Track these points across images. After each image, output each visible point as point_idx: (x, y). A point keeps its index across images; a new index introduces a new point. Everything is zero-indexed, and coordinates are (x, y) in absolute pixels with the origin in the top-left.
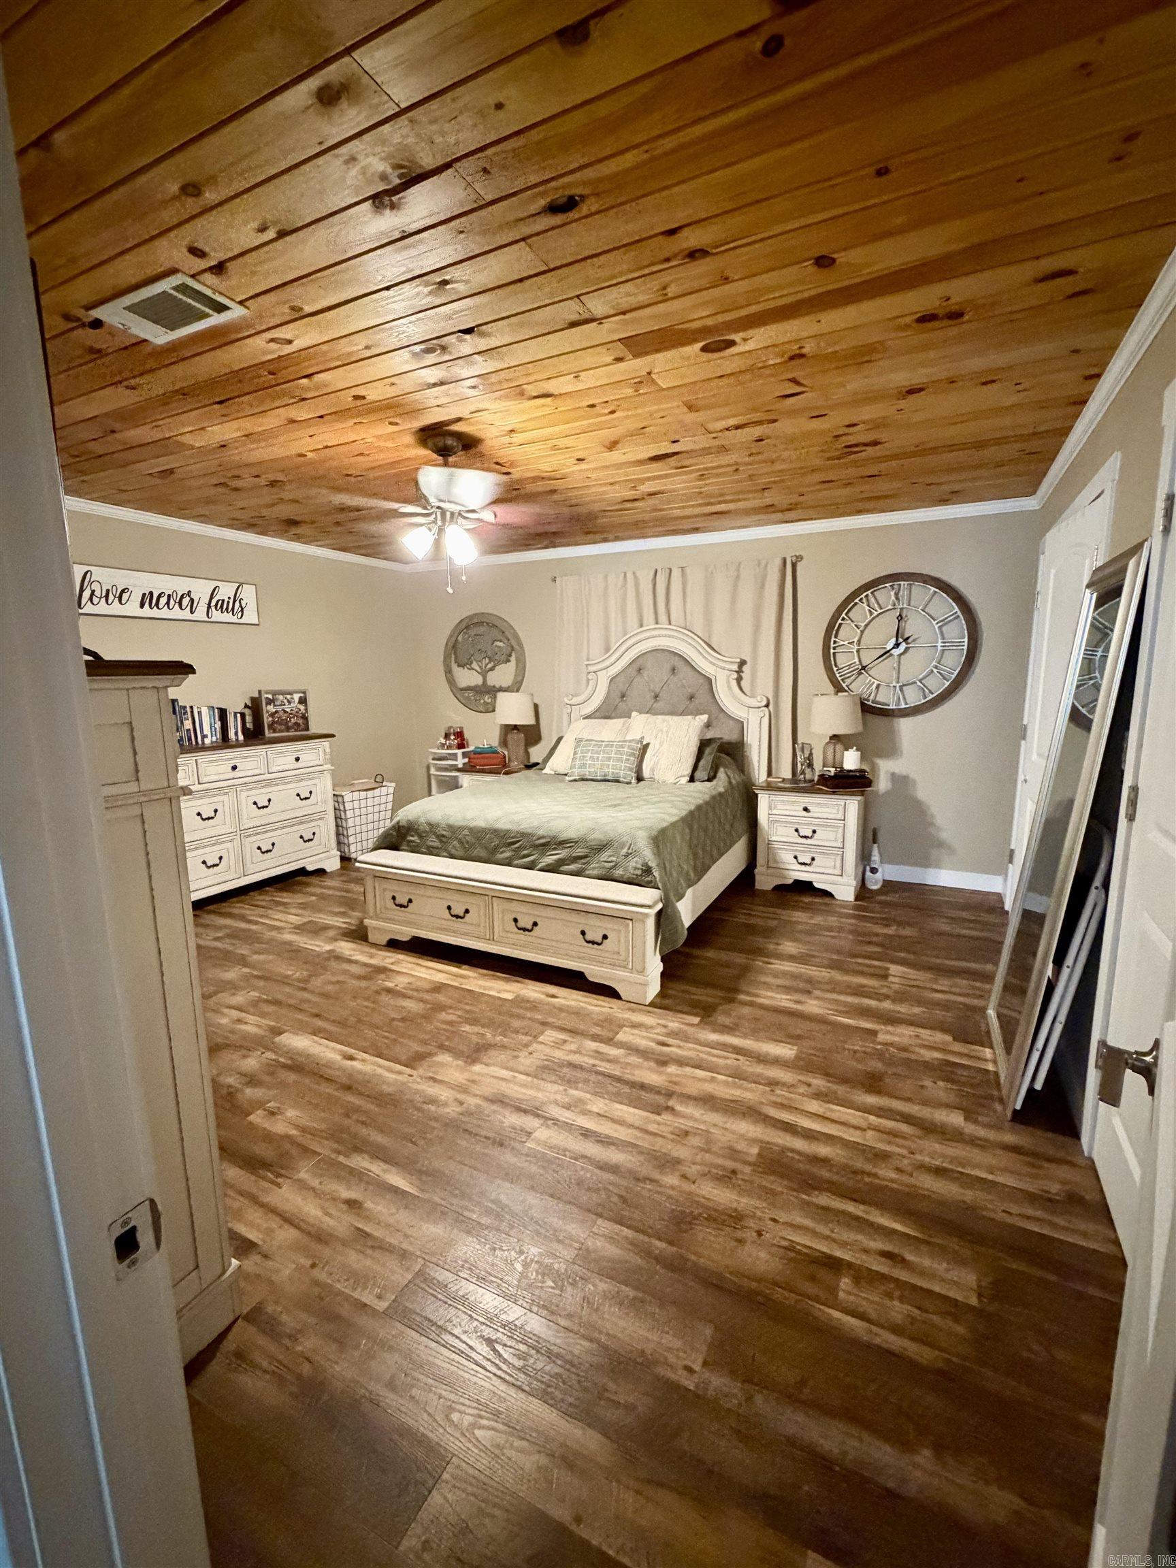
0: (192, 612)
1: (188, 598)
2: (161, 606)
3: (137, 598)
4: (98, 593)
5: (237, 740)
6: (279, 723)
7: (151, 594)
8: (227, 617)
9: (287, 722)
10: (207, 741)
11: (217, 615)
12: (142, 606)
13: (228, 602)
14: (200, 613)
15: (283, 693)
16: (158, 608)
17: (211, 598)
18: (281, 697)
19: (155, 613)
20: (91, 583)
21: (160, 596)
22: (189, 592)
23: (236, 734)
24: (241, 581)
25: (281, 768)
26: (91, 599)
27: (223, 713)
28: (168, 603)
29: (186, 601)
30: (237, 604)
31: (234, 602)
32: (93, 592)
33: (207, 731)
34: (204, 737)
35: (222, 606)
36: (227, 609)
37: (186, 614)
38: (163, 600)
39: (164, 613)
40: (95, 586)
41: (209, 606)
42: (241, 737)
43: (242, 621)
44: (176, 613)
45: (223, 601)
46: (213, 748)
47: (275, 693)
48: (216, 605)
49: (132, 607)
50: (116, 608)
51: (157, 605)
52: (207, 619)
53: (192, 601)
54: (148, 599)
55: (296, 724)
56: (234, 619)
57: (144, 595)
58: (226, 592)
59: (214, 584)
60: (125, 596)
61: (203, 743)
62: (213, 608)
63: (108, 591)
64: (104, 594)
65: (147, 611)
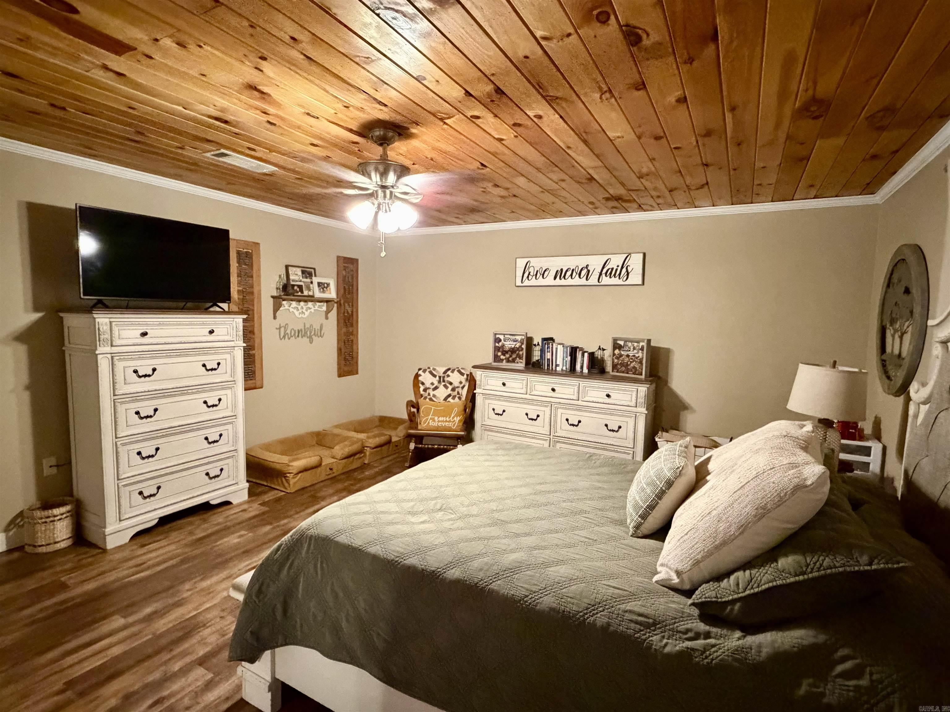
0: (587, 279)
1: (586, 270)
2: (566, 277)
3: (553, 273)
4: (532, 274)
5: (582, 372)
6: (622, 365)
7: (562, 270)
8: (615, 281)
9: (627, 365)
10: (559, 369)
11: (606, 280)
12: (555, 278)
13: (617, 270)
14: (593, 280)
15: (632, 341)
16: (565, 279)
17: (603, 268)
18: (630, 344)
19: (563, 282)
20: (529, 268)
21: (567, 271)
22: (588, 265)
23: (582, 367)
24: (629, 251)
25: (591, 399)
26: (528, 277)
27: (574, 351)
28: (571, 275)
29: (584, 272)
30: (624, 270)
31: (622, 267)
32: (529, 273)
33: (560, 361)
34: (557, 365)
35: (611, 273)
36: (615, 275)
37: (583, 281)
38: (569, 273)
39: (569, 282)
40: (531, 270)
41: (601, 274)
42: (585, 370)
43: (627, 282)
44: (576, 281)
45: (612, 269)
46: (562, 374)
47: (626, 341)
48: (606, 273)
49: (549, 280)
50: (541, 281)
51: (564, 277)
52: (599, 284)
53: (589, 271)
54: (560, 274)
55: (634, 367)
56: (620, 282)
57: (557, 271)
58: (616, 261)
59: (606, 258)
60: (546, 273)
61: (556, 370)
62: (604, 275)
63: (537, 272)
64: (535, 273)
65: (558, 282)
